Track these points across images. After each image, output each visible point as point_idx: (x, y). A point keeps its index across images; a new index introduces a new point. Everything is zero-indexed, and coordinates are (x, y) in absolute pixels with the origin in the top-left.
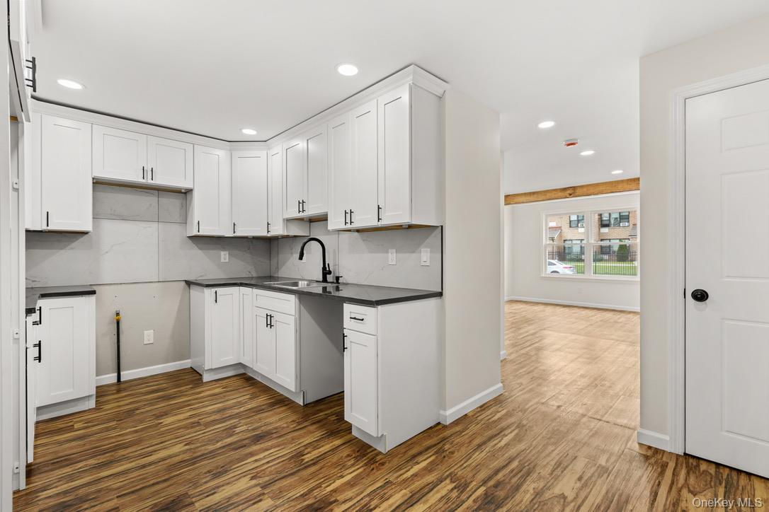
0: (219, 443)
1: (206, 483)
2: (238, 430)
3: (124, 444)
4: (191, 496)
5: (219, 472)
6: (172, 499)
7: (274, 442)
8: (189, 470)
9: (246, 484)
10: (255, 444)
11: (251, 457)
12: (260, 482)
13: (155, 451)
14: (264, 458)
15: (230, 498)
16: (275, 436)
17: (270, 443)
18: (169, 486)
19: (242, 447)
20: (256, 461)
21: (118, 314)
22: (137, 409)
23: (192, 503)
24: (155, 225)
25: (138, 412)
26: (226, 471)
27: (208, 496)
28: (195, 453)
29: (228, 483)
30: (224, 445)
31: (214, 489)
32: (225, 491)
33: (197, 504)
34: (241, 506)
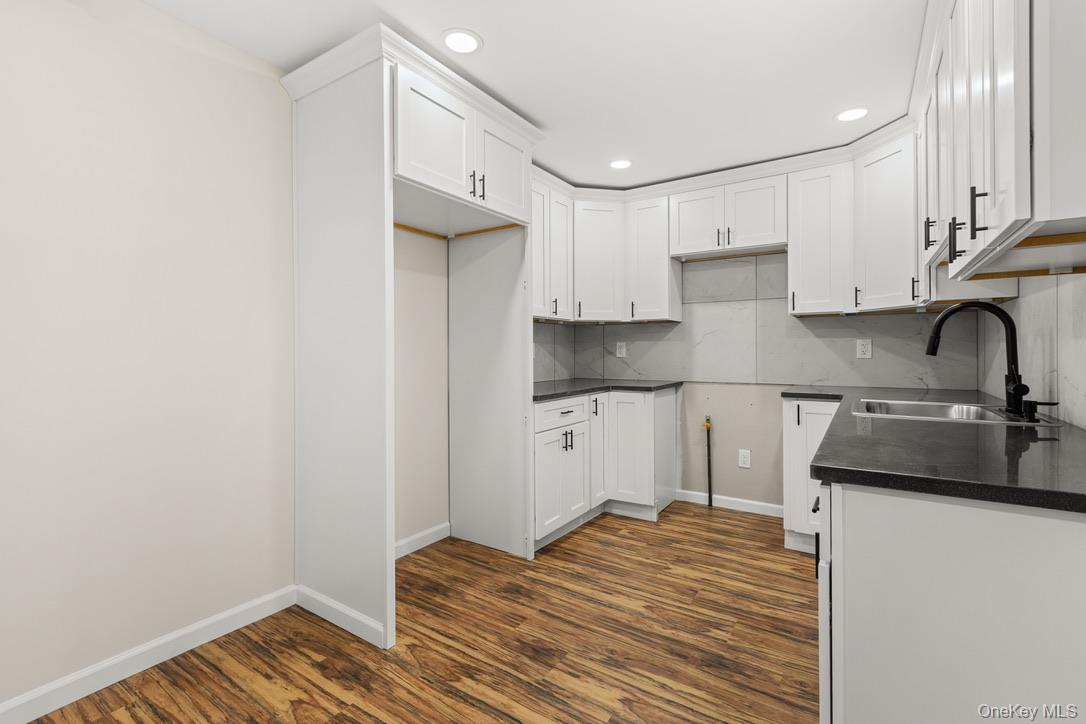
0: (670, 631)
1: (591, 659)
2: (714, 633)
3: (615, 568)
4: (564, 660)
5: (617, 661)
6: (552, 647)
7: (723, 685)
8: (604, 634)
9: (610, 700)
10: (698, 667)
11: (667, 676)
12: (622, 713)
13: (620, 593)
14: (675, 692)
15: (575, 696)
16: (738, 678)
17: (713, 682)
18: (572, 634)
19: (680, 656)
20: (663, 686)
21: (708, 420)
22: (677, 542)
23: (552, 667)
24: (751, 305)
25: (674, 545)
26: (622, 667)
27: (570, 673)
28: (638, 621)
29: (601, 680)
30: (672, 637)
31: (584, 672)
32: (587, 685)
33: (553, 671)
34: (564, 715)
